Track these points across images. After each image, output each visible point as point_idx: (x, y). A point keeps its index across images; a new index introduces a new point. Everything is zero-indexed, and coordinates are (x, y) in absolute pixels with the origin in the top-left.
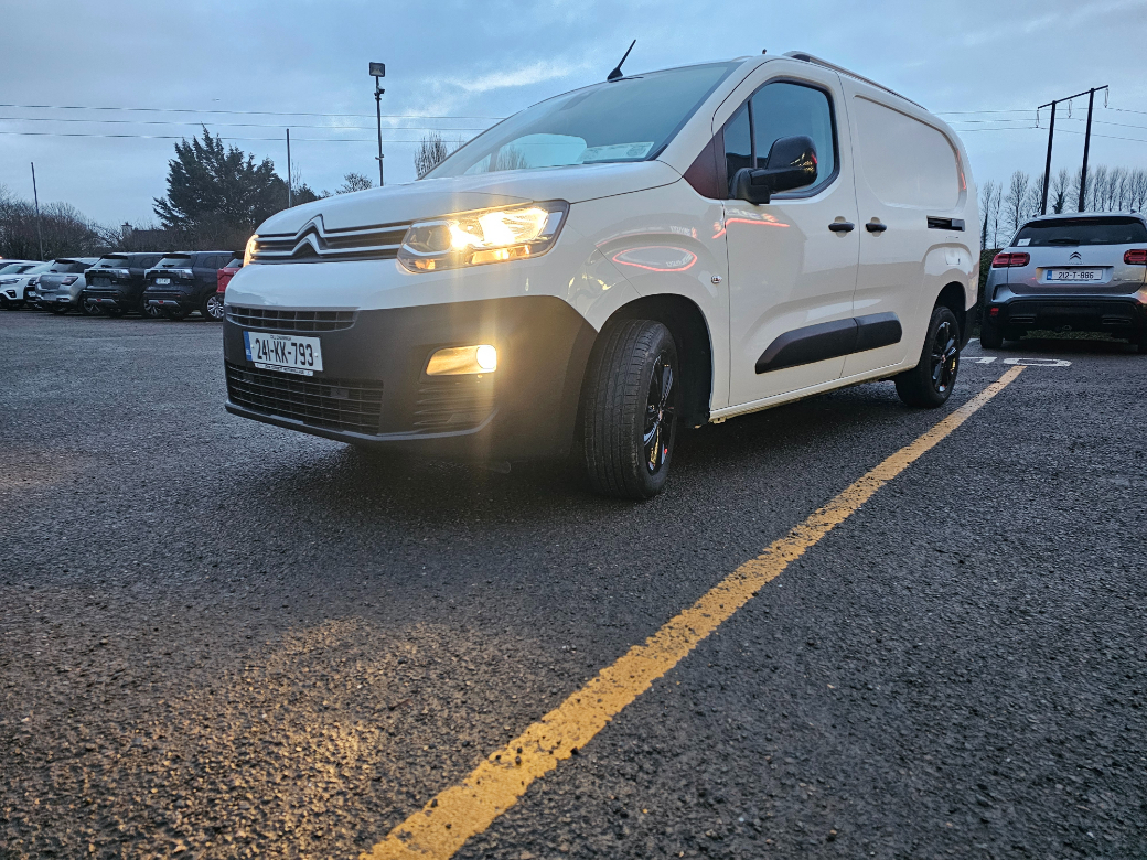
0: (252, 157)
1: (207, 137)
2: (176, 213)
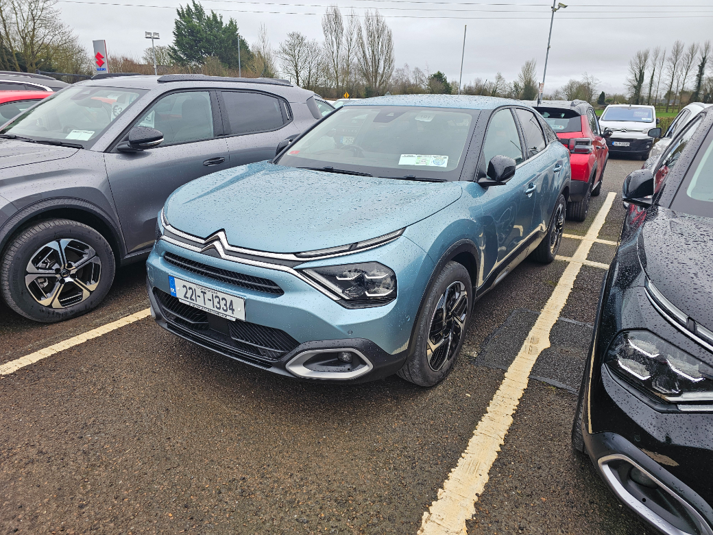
1: (194, 3)
2: (182, 56)
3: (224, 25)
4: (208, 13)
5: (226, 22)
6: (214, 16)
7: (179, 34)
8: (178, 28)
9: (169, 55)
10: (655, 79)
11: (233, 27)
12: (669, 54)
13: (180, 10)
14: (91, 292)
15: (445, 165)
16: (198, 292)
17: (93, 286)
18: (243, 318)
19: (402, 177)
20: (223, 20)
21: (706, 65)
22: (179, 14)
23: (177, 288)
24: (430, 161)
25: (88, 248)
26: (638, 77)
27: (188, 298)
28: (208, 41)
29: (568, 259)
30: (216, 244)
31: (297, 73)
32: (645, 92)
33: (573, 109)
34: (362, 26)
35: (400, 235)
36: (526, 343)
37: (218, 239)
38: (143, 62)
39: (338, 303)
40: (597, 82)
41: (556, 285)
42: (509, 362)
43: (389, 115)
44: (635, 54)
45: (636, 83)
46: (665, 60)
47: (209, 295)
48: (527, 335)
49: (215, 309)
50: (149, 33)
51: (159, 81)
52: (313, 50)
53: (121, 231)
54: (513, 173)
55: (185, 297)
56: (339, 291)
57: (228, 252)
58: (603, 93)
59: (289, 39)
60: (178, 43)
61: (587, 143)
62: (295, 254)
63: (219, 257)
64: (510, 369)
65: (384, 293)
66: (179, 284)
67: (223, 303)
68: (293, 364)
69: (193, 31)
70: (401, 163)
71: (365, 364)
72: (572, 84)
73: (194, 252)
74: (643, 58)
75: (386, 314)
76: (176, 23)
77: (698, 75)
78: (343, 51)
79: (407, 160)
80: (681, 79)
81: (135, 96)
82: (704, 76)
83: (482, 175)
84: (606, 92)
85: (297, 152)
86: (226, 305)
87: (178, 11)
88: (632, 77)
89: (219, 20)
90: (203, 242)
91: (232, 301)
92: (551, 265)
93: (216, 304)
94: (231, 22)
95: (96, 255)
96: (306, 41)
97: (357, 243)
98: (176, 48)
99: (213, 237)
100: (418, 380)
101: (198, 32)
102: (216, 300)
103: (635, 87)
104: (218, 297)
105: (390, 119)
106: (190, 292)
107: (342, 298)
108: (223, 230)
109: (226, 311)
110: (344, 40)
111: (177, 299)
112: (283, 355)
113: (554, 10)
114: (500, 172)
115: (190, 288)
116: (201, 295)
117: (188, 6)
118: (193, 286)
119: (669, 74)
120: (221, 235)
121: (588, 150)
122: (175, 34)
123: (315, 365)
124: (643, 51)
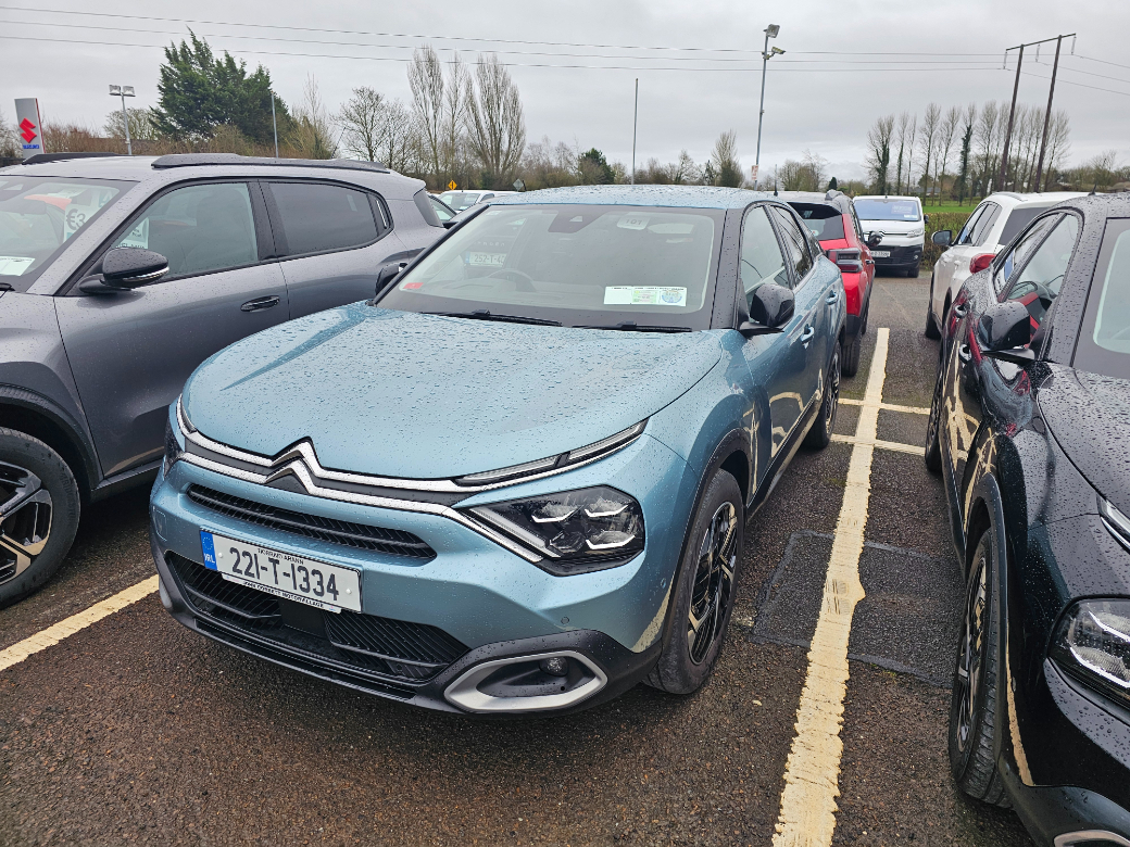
0: (244, 64)
1: (195, 40)
2: (174, 124)
3: (247, 77)
4: (218, 56)
5: (250, 72)
6: (230, 61)
7: (168, 89)
8: (166, 78)
9: (151, 122)
10: (905, 157)
11: (262, 80)
12: (922, 122)
13: (171, 49)
14: (33, 558)
15: (682, 303)
16: (263, 560)
17: (37, 546)
18: (358, 608)
19: (614, 325)
20: (245, 69)
21: (972, 138)
22: (168, 55)
23: (218, 554)
24: (657, 297)
25: (26, 475)
26: (881, 156)
27: (240, 572)
28: (218, 100)
29: (849, 439)
30: (296, 466)
31: (371, 152)
32: (891, 178)
33: (830, 204)
34: (473, 79)
35: (640, 432)
36: (828, 595)
37: (300, 457)
38: (104, 134)
39: (540, 567)
40: (824, 163)
41: (844, 486)
42: (809, 632)
43: (574, 220)
44: (875, 124)
45: (878, 165)
46: (917, 131)
47: (285, 565)
48: (824, 577)
49: (299, 592)
50: (116, 87)
51: (156, 166)
52: (397, 116)
53: (90, 438)
54: (791, 313)
55: (235, 569)
56: (538, 543)
57: (320, 482)
58: (834, 179)
59: (355, 97)
60: (166, 103)
61: (854, 256)
62: (454, 479)
63: (303, 491)
64: (814, 645)
65: (621, 540)
66: (221, 547)
67: (314, 580)
68: (460, 689)
69: (191, 83)
70: (607, 301)
71: (591, 675)
72: (790, 166)
73: (252, 484)
74: (887, 128)
75: (627, 581)
76: (163, 71)
77: (962, 152)
78: (445, 115)
79: (618, 296)
80: (941, 158)
81: (110, 193)
82: (971, 153)
83: (743, 318)
84: (838, 178)
85: (417, 285)
86: (320, 583)
87: (167, 51)
88: (872, 155)
89: (238, 66)
90: (269, 463)
91: (333, 577)
92: (827, 451)
93: (300, 581)
94: (260, 72)
95: (43, 486)
96: (384, 102)
97: (569, 453)
98: (163, 111)
99: (288, 454)
100: (674, 686)
101: (201, 85)
102: (300, 576)
103: (878, 170)
104: (304, 569)
105: (579, 227)
106: (245, 562)
107: (545, 557)
108: (307, 439)
109: (321, 594)
110: (444, 100)
111: (220, 573)
112: (437, 672)
113: (767, 58)
114: (773, 311)
115: (245, 554)
116: (270, 566)
117: (184, 45)
118: (253, 550)
119: (923, 150)
120: (304, 448)
121: (857, 266)
122: (160, 88)
123: (499, 686)
124: (885, 117)
